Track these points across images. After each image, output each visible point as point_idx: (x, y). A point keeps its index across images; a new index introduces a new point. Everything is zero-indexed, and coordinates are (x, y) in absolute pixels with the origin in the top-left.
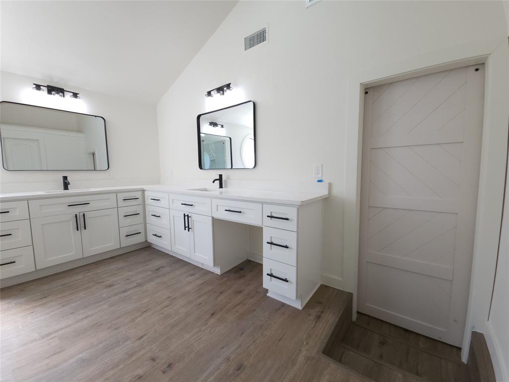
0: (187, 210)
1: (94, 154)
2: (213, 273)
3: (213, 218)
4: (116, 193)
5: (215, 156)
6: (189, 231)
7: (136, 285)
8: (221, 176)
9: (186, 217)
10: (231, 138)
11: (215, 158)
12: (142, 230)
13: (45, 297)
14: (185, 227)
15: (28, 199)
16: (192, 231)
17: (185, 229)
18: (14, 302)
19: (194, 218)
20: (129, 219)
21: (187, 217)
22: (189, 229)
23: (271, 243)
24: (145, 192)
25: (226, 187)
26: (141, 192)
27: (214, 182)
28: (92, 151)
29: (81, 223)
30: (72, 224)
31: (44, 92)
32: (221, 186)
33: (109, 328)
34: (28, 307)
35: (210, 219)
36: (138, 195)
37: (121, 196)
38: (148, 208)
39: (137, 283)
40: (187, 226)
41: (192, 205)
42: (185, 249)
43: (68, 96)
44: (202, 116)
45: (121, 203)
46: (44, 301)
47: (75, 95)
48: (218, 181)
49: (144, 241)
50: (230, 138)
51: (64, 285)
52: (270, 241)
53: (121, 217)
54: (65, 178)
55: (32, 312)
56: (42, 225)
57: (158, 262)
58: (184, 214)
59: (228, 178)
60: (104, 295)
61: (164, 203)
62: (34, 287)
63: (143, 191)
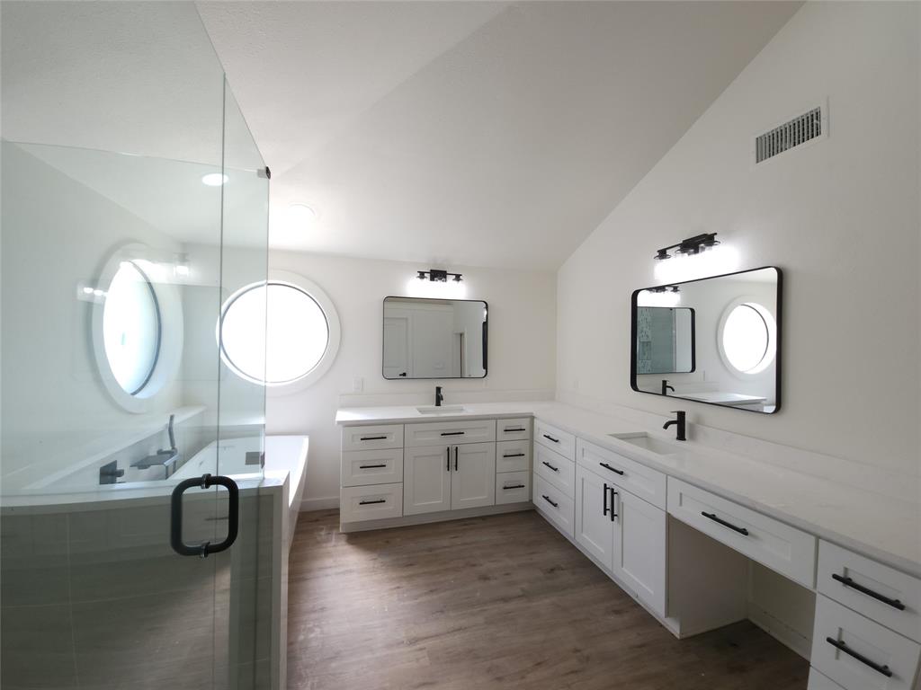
0: (612, 480)
1: (461, 335)
2: (661, 626)
3: (669, 517)
4: (496, 418)
5: (649, 334)
6: (613, 520)
7: (521, 593)
8: (681, 415)
9: (608, 492)
10: (694, 308)
11: (650, 339)
12: (526, 484)
13: (411, 565)
14: (605, 510)
15: (404, 423)
16: (618, 522)
17: (605, 514)
18: (380, 560)
19: (624, 498)
20: (510, 461)
21: (610, 493)
22: (613, 516)
23: (840, 645)
24: (535, 420)
25: (693, 437)
26: (528, 419)
27: (666, 427)
28: (461, 332)
29: (452, 460)
30: (443, 461)
31: (427, 281)
32: (681, 436)
33: (489, 670)
34: (394, 575)
35: (664, 514)
36: (525, 424)
37: (503, 425)
38: (537, 447)
39: (522, 590)
40: (609, 506)
41: (621, 473)
42: (602, 551)
43: (450, 279)
44: (641, 292)
45: (502, 436)
46: (410, 571)
47: (458, 278)
48: (676, 426)
49: (527, 500)
50: (693, 311)
51: (430, 550)
52: (835, 638)
53: (500, 457)
54: (438, 389)
55: (398, 588)
56: (415, 457)
57: (552, 555)
58: (605, 485)
59: (699, 420)
60: (478, 594)
61: (566, 447)
62: (399, 540)
63: (532, 418)
